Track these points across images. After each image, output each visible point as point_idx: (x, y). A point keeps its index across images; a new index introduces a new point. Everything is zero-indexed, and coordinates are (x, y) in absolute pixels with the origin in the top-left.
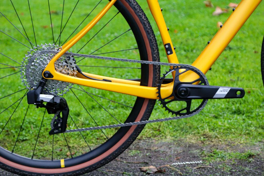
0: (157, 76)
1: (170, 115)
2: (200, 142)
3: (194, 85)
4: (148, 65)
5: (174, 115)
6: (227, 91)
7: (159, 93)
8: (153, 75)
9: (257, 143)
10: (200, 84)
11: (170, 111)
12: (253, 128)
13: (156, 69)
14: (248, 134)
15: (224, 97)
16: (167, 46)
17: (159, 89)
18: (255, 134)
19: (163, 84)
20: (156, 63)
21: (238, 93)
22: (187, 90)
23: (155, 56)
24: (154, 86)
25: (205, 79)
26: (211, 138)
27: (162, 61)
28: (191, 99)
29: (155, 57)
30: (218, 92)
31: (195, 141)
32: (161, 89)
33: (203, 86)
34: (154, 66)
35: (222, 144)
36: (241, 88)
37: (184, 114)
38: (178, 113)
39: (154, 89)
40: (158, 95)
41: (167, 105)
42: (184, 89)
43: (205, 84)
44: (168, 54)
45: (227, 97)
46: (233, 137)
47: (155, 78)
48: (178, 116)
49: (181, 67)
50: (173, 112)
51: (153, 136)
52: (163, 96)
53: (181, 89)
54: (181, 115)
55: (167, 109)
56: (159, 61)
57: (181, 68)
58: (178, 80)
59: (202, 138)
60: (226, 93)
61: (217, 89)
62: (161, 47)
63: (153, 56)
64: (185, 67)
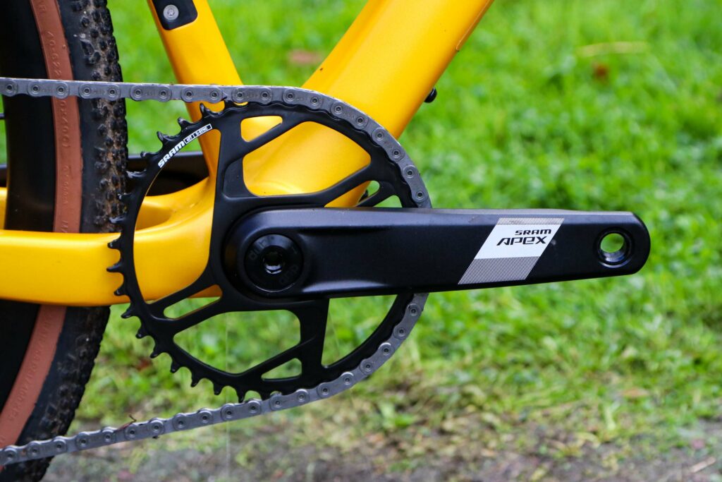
0: (110, 158)
1: (202, 397)
3: (338, 215)
4: (48, 101)
5: (229, 391)
6: (541, 240)
7: (125, 266)
8: (84, 155)
10: (369, 204)
11: (200, 372)
13: (98, 118)
15: (524, 275)
17: (125, 246)
20: (100, 87)
21: (610, 248)
22: (296, 244)
23: (88, 41)
24: (89, 225)
25: (403, 169)
28: (325, 297)
29: (84, 44)
30: (489, 250)
31: (351, 438)
32: (141, 237)
33: (391, 213)
34: (86, 106)
37: (287, 387)
38: (250, 381)
39: (97, 244)
40: (119, 279)
41: (182, 339)
42: (280, 241)
43: (409, 203)
44: (166, 25)
47: (92, 175)
48: (253, 397)
49: (249, 103)
50: (219, 380)
52: (152, 282)
53: (262, 243)
54: (266, 389)
55: (181, 359)
56: (116, 73)
57: (255, 109)
58: (241, 188)
59: (388, 410)
60: (537, 250)
61: (481, 232)
63: (72, 42)
64: (273, 108)
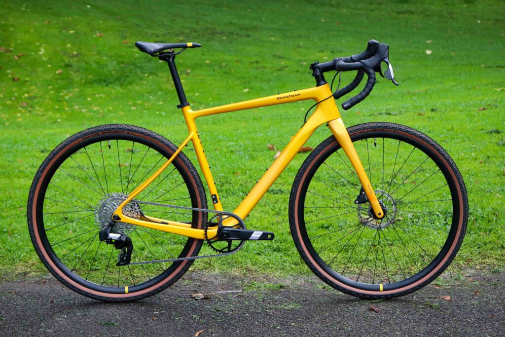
0: (205, 221)
1: (214, 253)
2: (242, 274)
3: (234, 229)
4: (198, 211)
5: (218, 252)
6: (260, 234)
7: (206, 234)
8: (202, 219)
9: (289, 277)
10: (239, 228)
11: (214, 249)
12: (287, 264)
13: (204, 215)
14: (283, 268)
15: (257, 239)
16: (213, 197)
17: (206, 231)
18: (288, 268)
19: (210, 226)
20: (205, 210)
21: (269, 236)
22: (228, 233)
23: (204, 205)
24: (202, 229)
25: (243, 224)
26: (252, 271)
27: (209, 209)
28: (231, 240)
30: (253, 235)
31: (238, 274)
32: (208, 231)
33: (241, 229)
34: (203, 212)
35: (260, 277)
36: (271, 232)
37: (226, 252)
38: (221, 251)
39: (202, 231)
40: (205, 236)
41: (212, 244)
42: (226, 232)
43: (243, 228)
44: (214, 203)
45: (260, 239)
46: (270, 271)
47: (203, 222)
48: (221, 253)
50: (217, 251)
51: (204, 268)
52: (209, 236)
53: (224, 232)
54: (223, 252)
55: (212, 247)
56: (207, 208)
57: (224, 214)
58: (222, 225)
59: (244, 271)
60: (260, 236)
61: (252, 233)
62: (209, 198)
63: (202, 204)
64: (227, 214)
